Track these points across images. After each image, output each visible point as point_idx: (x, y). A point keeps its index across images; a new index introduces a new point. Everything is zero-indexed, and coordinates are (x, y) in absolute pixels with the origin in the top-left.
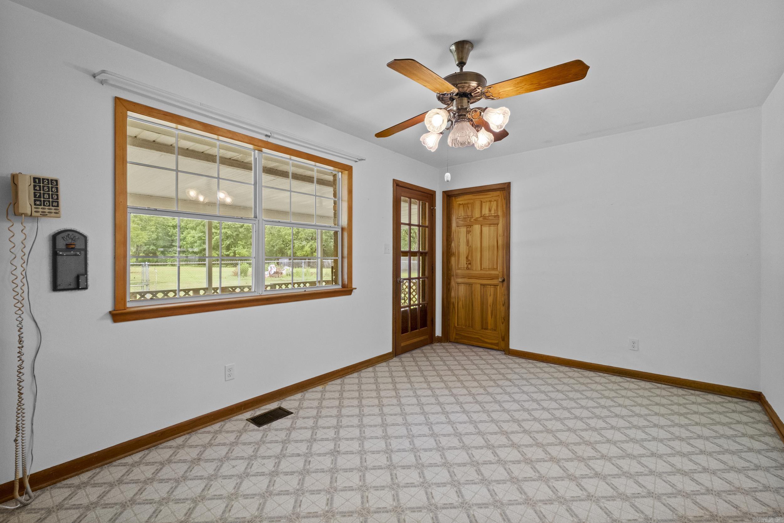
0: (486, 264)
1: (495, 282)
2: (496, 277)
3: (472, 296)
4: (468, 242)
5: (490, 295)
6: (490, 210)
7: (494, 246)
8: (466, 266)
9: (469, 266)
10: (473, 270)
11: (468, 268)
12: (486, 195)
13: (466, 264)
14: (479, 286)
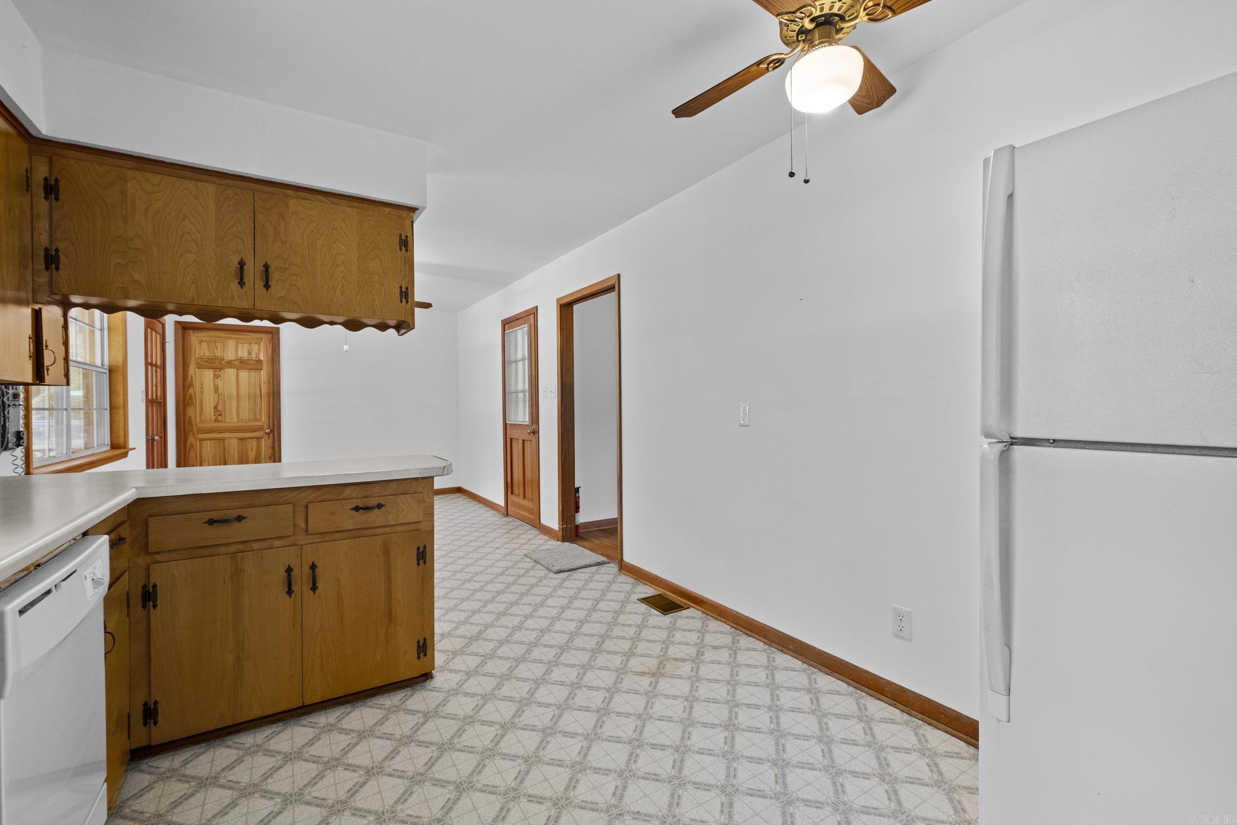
0: (245, 414)
1: (258, 434)
2: (260, 429)
3: (224, 454)
4: (216, 389)
5: (252, 450)
6: (250, 354)
7: (255, 397)
8: (213, 418)
9: (220, 418)
10: (225, 422)
11: (216, 421)
12: (245, 335)
13: (214, 415)
14: (236, 441)
